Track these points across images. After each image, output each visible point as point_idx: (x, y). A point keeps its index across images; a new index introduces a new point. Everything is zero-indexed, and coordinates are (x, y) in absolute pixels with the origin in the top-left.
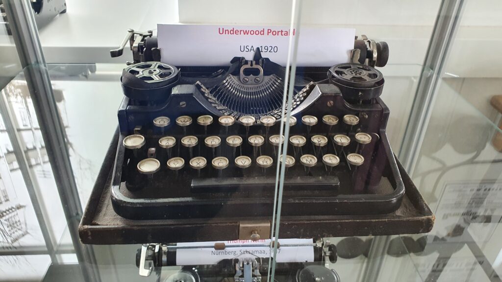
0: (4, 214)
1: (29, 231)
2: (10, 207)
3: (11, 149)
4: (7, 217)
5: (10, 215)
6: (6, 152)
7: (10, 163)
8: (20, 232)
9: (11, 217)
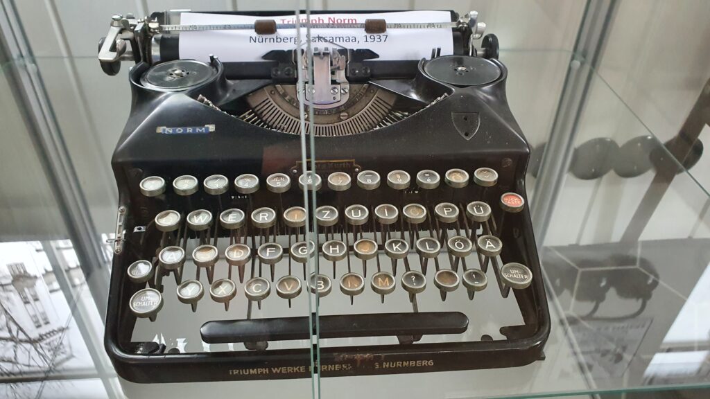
0: (45, 337)
1: (75, 354)
2: (51, 330)
3: (50, 268)
4: (48, 341)
5: (52, 339)
6: (44, 272)
7: (49, 284)
8: (64, 356)
9: (53, 341)
